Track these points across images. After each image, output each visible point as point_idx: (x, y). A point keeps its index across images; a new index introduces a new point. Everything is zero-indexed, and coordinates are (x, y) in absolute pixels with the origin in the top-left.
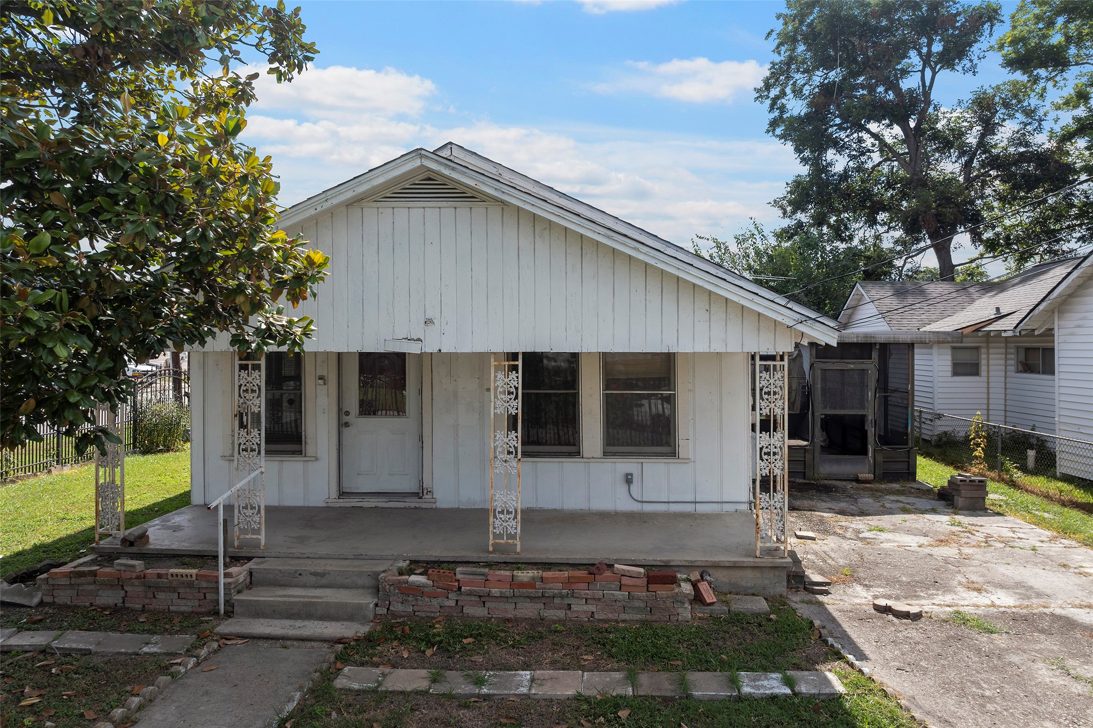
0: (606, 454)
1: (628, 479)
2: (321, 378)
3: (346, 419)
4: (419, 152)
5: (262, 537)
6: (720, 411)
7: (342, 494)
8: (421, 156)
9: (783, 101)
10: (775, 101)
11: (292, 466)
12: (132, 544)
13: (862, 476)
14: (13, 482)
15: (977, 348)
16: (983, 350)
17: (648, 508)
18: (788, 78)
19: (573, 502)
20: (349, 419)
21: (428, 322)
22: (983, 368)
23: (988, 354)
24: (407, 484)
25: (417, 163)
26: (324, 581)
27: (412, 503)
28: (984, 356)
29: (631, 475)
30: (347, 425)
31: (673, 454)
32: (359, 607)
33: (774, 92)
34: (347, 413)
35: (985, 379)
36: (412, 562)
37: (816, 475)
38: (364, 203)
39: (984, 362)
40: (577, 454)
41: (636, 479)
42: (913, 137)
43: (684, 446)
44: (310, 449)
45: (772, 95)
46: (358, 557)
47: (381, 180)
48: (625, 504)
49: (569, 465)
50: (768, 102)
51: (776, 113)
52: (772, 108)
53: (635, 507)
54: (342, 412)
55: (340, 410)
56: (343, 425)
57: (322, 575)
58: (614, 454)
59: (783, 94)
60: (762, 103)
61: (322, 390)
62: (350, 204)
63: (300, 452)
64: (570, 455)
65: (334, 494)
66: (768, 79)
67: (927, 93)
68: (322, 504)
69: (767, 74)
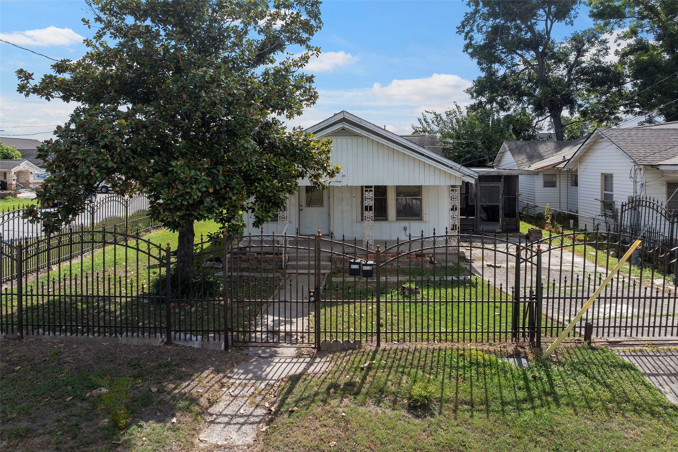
0: (397, 220)
1: (405, 229)
3: (301, 208)
6: (438, 204)
7: (300, 235)
9: (472, 34)
10: (467, 33)
13: (497, 230)
15: (555, 175)
16: (558, 176)
18: (474, 21)
19: (385, 237)
20: (303, 208)
21: (343, 176)
22: (558, 184)
23: (560, 177)
24: (325, 232)
25: (342, 126)
28: (558, 178)
29: (406, 227)
31: (421, 220)
33: (467, 29)
34: (301, 206)
35: (559, 189)
37: (478, 230)
39: (558, 181)
40: (386, 220)
41: (408, 229)
42: (541, 56)
43: (425, 216)
45: (466, 30)
48: (404, 238)
49: (384, 224)
50: (464, 34)
51: (468, 41)
52: (466, 38)
55: (299, 205)
56: (300, 210)
57: (312, 257)
58: (400, 220)
59: (472, 30)
60: (460, 35)
61: (293, 198)
64: (384, 220)
66: (464, 22)
67: (548, 33)
69: (463, 19)
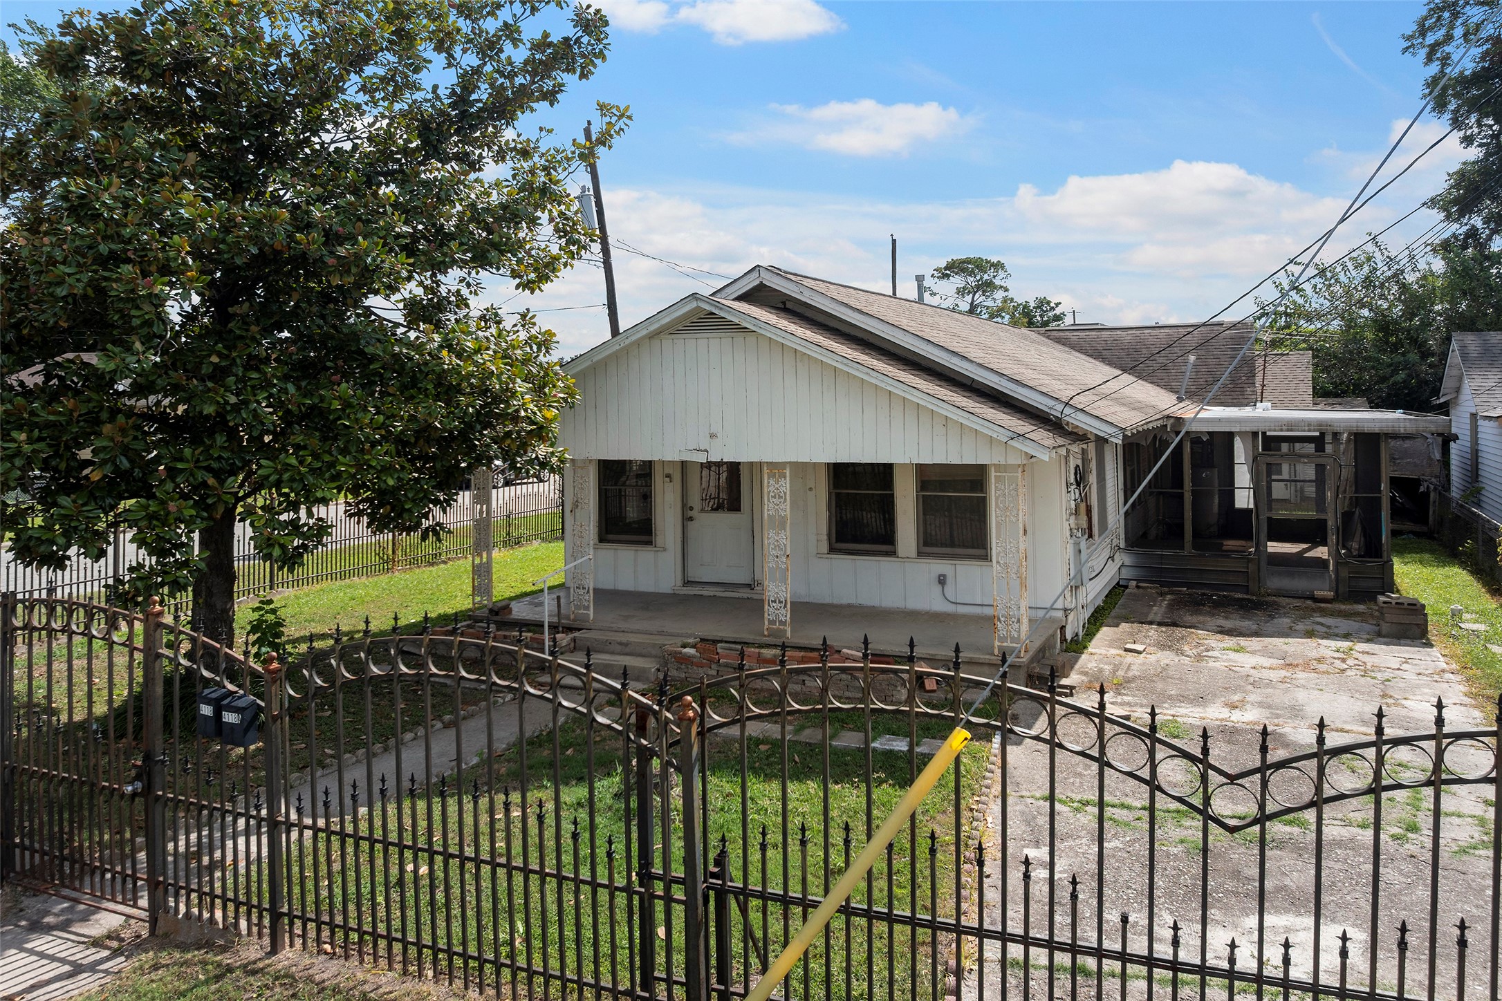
0: (920, 554)
1: (942, 580)
2: (668, 476)
3: (690, 513)
4: (694, 296)
5: (591, 612)
6: (1032, 515)
7: (687, 583)
8: (697, 299)
9: (1447, 49)
10: (1433, 48)
11: (645, 555)
12: (497, 614)
13: (1317, 593)
14: (445, 562)
17: (962, 610)
18: (1455, 15)
19: (890, 599)
20: (694, 513)
21: (713, 436)
24: (743, 578)
25: (694, 304)
26: (627, 650)
27: (745, 593)
29: (944, 576)
30: (691, 519)
31: (986, 557)
32: (644, 670)
33: (1434, 37)
34: (691, 508)
36: (702, 640)
37: (1262, 590)
38: (662, 336)
40: (893, 553)
41: (949, 580)
44: (659, 540)
45: (1430, 41)
46: (660, 633)
47: (667, 320)
48: (939, 606)
49: (885, 563)
50: (1423, 53)
51: (1434, 68)
52: (1429, 59)
53: (950, 608)
54: (686, 507)
55: (684, 505)
56: (687, 519)
57: (626, 645)
58: (931, 555)
59: (1449, 38)
60: (1414, 54)
61: (669, 486)
62: (652, 336)
63: (649, 543)
64: (887, 554)
65: (679, 583)
66: (1425, 19)
68: (670, 591)
69: (1424, 11)
